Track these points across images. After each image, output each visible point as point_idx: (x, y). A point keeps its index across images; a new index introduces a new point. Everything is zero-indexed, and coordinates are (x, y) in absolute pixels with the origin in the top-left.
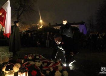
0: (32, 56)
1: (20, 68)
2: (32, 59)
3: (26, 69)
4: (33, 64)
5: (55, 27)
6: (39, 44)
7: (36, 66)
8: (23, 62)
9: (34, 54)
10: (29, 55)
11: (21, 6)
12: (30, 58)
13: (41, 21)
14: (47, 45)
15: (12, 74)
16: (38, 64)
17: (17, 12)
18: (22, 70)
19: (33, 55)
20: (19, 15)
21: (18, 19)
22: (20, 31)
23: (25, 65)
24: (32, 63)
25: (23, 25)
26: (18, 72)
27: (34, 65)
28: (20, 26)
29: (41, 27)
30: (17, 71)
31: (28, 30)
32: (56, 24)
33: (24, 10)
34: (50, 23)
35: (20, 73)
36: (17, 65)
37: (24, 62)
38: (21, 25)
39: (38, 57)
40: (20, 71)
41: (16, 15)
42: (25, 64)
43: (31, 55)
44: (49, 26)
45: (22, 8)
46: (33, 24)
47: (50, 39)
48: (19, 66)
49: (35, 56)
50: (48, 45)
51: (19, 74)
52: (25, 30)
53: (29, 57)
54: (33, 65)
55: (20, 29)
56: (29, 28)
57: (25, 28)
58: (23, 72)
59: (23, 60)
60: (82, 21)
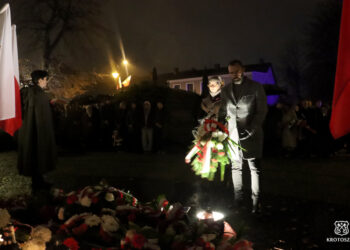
0: (90, 196)
2: (92, 204)
4: (96, 224)
5: (173, 84)
6: (118, 142)
9: (97, 187)
10: (82, 192)
12: (85, 202)
16: (112, 224)
17: (44, 33)
19: (96, 191)
20: (51, 43)
24: (91, 220)
25: (66, 78)
27: (98, 227)
29: (126, 83)
32: (177, 70)
34: (155, 70)
39: (111, 198)
43: (90, 190)
44: (151, 77)
45: (61, 22)
46: (98, 72)
49: (104, 193)
53: (83, 196)
54: (94, 227)
59: (62, 210)
60: (262, 60)
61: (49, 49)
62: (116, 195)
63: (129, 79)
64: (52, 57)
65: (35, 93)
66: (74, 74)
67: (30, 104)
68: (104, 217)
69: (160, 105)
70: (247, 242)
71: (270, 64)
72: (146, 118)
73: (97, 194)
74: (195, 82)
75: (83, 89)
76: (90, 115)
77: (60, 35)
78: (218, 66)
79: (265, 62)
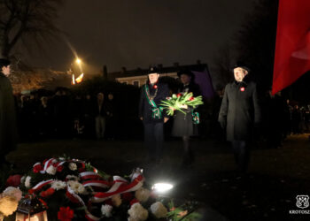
0: (55, 165)
1: (20, 204)
2: (57, 173)
3: (40, 203)
4: (60, 187)
5: (121, 80)
7: (71, 192)
8: (27, 183)
9: (61, 158)
10: (47, 163)
11: (15, 14)
12: (50, 170)
13: (79, 62)
19: (59, 161)
20: (10, 42)
21: (5, 53)
22: (14, 92)
23: (37, 191)
24: (57, 185)
25: (24, 74)
26: (14, 213)
27: (65, 190)
28: (15, 77)
29: (79, 79)
30: (11, 213)
31: (38, 87)
32: (124, 69)
33: (25, 29)
34: (105, 68)
35: (23, 216)
37: (33, 183)
38: (17, 75)
39: (74, 167)
40: (19, 211)
42: (35, 188)
43: (54, 161)
44: (102, 75)
46: (53, 69)
47: (108, 113)
48: (18, 194)
49: (67, 165)
50: (101, 130)
52: (30, 87)
53: (48, 166)
54: (61, 190)
55: (15, 87)
56: (44, 83)
57: (30, 82)
58: (32, 215)
59: (28, 178)
60: (199, 61)
61: (7, 47)
62: (79, 165)
63: (82, 76)
64: (10, 55)
66: (32, 71)
68: (69, 182)
69: (111, 97)
71: (205, 66)
72: (100, 107)
73: (61, 164)
74: (141, 79)
75: (40, 85)
78: (161, 65)
79: (202, 63)
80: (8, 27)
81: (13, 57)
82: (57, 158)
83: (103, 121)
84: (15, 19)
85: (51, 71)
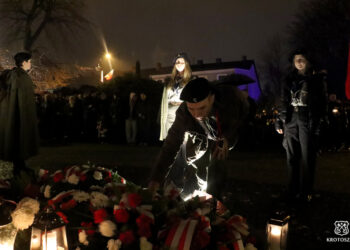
0: (78, 174)
1: (37, 216)
2: (80, 182)
3: (58, 217)
4: (85, 199)
6: (102, 133)
7: (94, 205)
8: (47, 193)
9: (85, 166)
10: (69, 171)
11: (38, 3)
12: (73, 179)
13: (108, 56)
14: (128, 135)
15: (9, 237)
16: (101, 200)
17: (25, 23)
18: (44, 223)
19: (84, 169)
20: (32, 34)
21: (27, 47)
23: (57, 203)
24: (80, 196)
25: (47, 70)
26: (30, 228)
27: (89, 202)
28: (37, 73)
29: (108, 77)
30: (27, 227)
31: (64, 85)
32: (159, 65)
33: (49, 19)
34: (138, 64)
35: (40, 231)
36: (27, 203)
37: (53, 195)
38: (41, 71)
39: (99, 176)
40: (36, 225)
41: (22, 34)
42: (55, 199)
43: (77, 168)
44: (134, 71)
45: (43, 13)
46: (80, 65)
47: (140, 115)
48: (35, 206)
49: (91, 173)
51: (35, 237)
52: (55, 86)
53: (70, 174)
54: (83, 202)
55: (38, 84)
56: (69, 80)
58: (49, 230)
59: (48, 188)
60: (245, 57)
61: (30, 40)
62: (105, 174)
63: (112, 72)
64: (33, 48)
65: (19, 76)
66: (56, 66)
67: (13, 87)
68: (93, 193)
69: (143, 97)
70: (241, 218)
71: (252, 62)
73: (85, 172)
75: (65, 82)
76: (72, 106)
77: (42, 26)
78: (201, 62)
79: (248, 59)
80: (31, 17)
81: (35, 51)
82: (80, 165)
83: (134, 124)
84: (38, 9)
85: (77, 67)
